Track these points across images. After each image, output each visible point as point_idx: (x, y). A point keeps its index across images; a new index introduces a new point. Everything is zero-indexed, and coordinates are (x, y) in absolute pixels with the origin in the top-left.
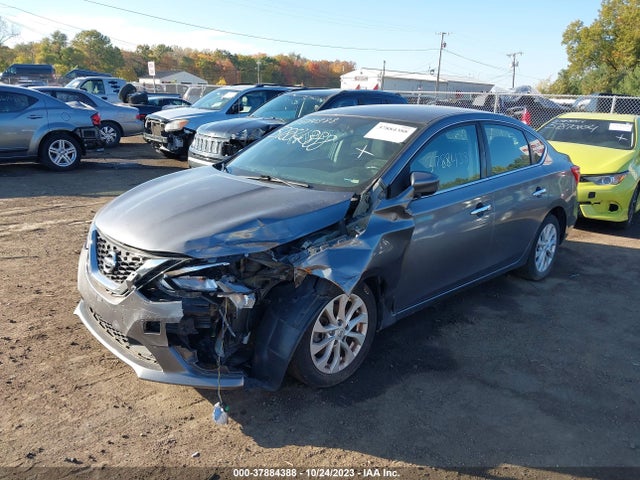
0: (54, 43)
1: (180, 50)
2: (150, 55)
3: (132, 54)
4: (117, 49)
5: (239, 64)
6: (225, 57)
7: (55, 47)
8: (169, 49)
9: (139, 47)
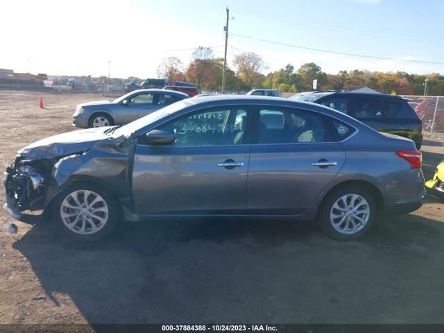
0: (286, 71)
1: (369, 73)
2: (347, 77)
3: (335, 76)
4: (325, 74)
5: (414, 81)
6: (404, 76)
7: (285, 73)
8: (361, 73)
9: (341, 72)
